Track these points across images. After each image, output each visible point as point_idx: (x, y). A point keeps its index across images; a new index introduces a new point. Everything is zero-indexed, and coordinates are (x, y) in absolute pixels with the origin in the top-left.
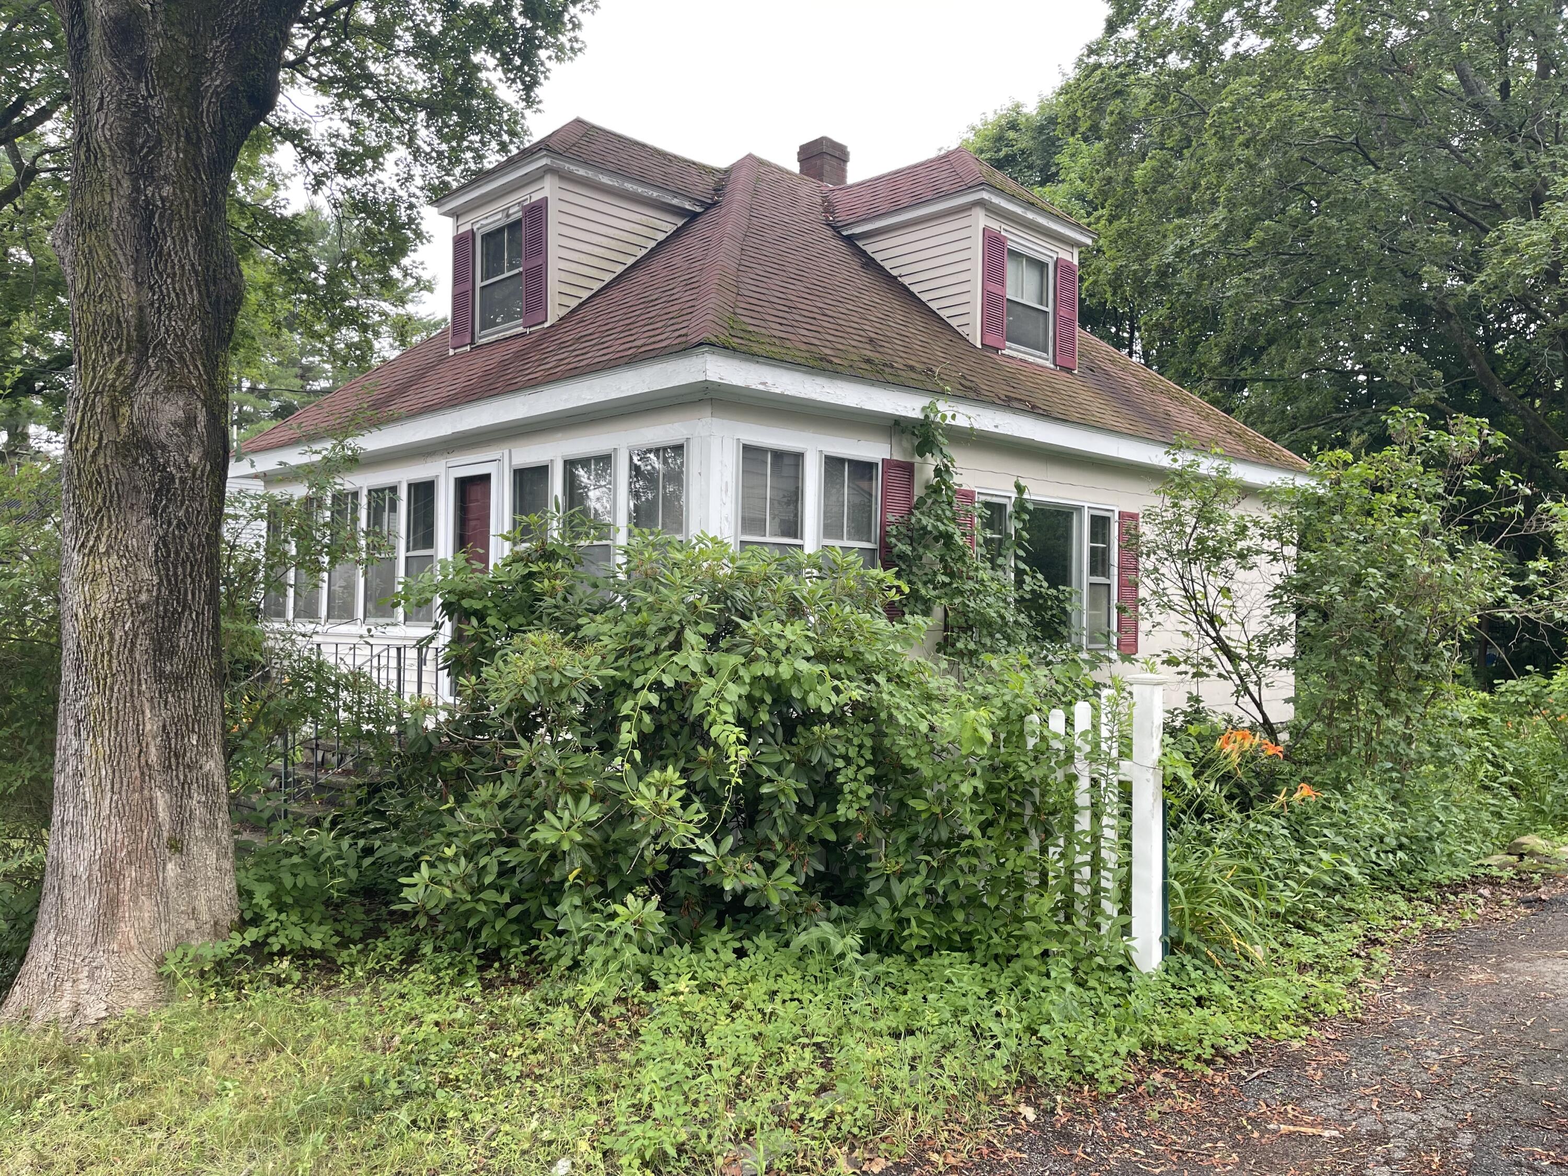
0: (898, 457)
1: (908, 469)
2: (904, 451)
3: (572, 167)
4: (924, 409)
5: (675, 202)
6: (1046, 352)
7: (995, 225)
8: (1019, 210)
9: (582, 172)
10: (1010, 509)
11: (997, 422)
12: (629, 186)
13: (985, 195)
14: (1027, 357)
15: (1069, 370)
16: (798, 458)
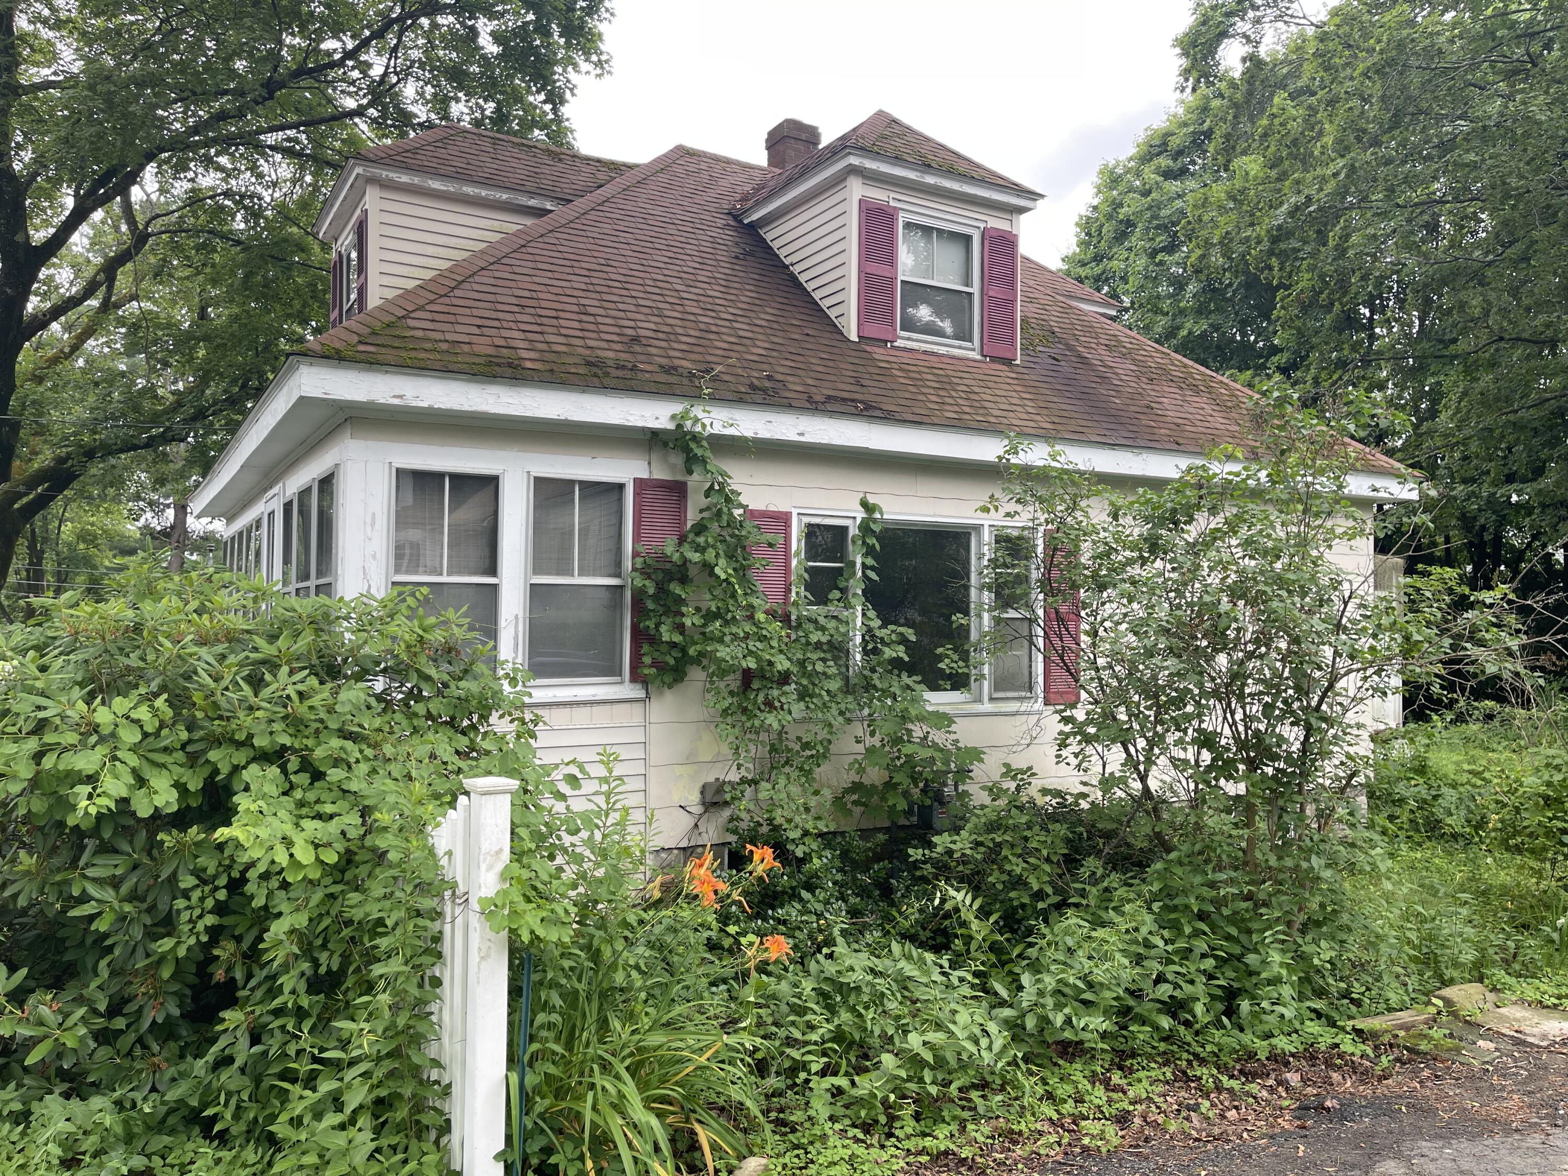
0: (660, 474)
1: (678, 490)
2: (673, 468)
3: (391, 175)
4: (673, 417)
5: (532, 203)
6: (970, 340)
7: (879, 195)
8: (912, 175)
9: (405, 179)
10: (853, 531)
11: (801, 429)
12: (469, 190)
13: (854, 160)
14: (935, 348)
15: (1008, 362)
16: (490, 483)
